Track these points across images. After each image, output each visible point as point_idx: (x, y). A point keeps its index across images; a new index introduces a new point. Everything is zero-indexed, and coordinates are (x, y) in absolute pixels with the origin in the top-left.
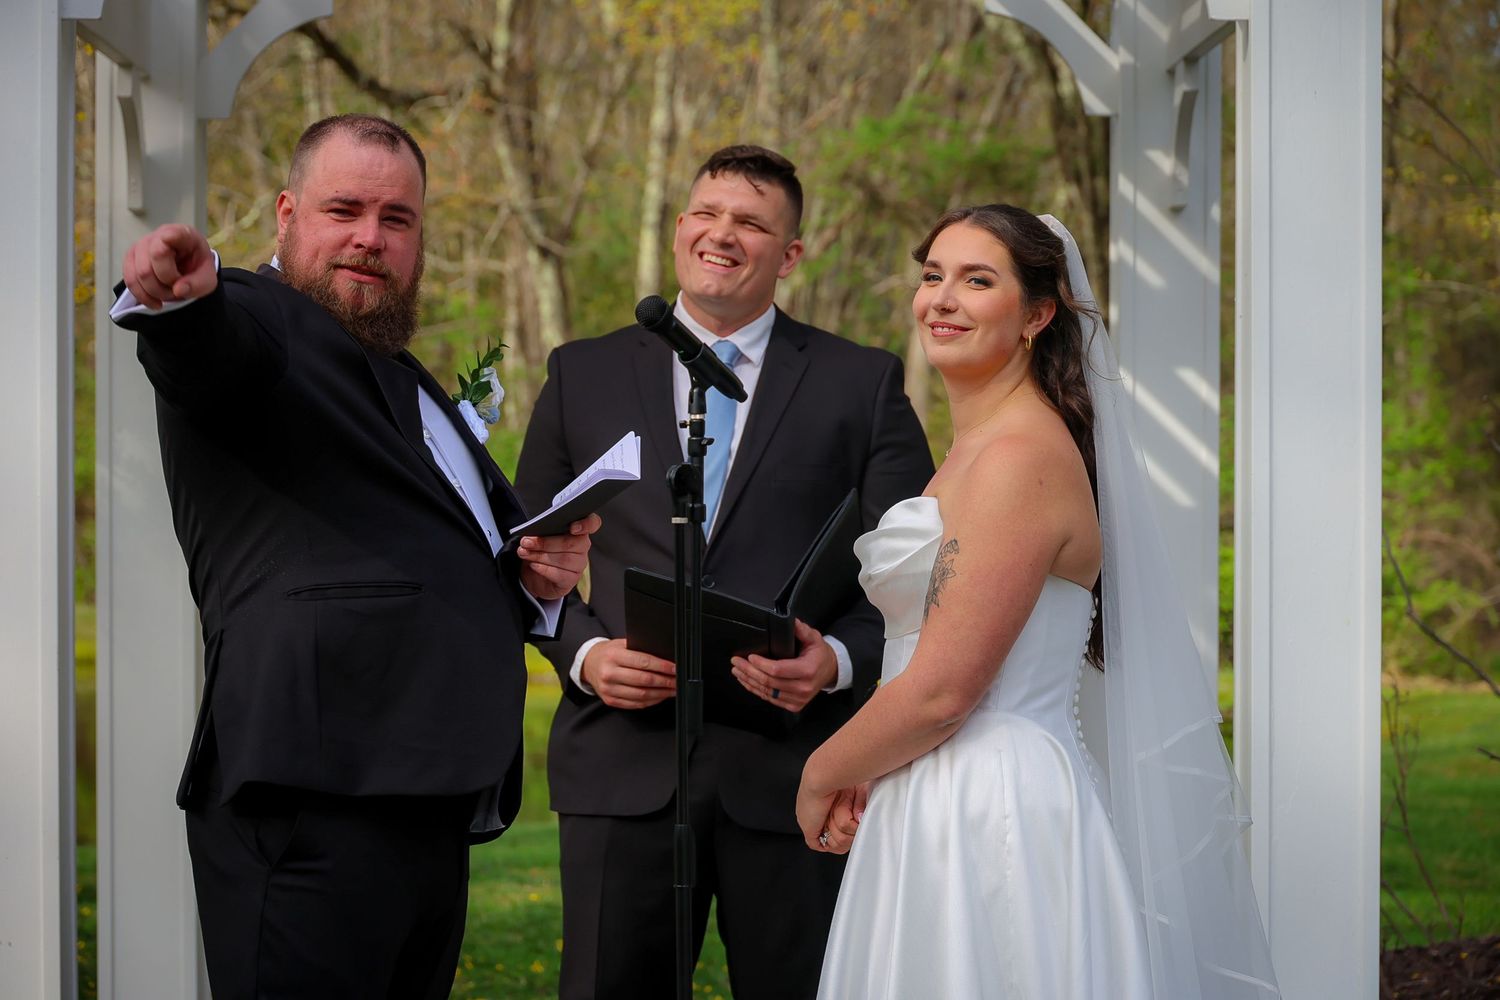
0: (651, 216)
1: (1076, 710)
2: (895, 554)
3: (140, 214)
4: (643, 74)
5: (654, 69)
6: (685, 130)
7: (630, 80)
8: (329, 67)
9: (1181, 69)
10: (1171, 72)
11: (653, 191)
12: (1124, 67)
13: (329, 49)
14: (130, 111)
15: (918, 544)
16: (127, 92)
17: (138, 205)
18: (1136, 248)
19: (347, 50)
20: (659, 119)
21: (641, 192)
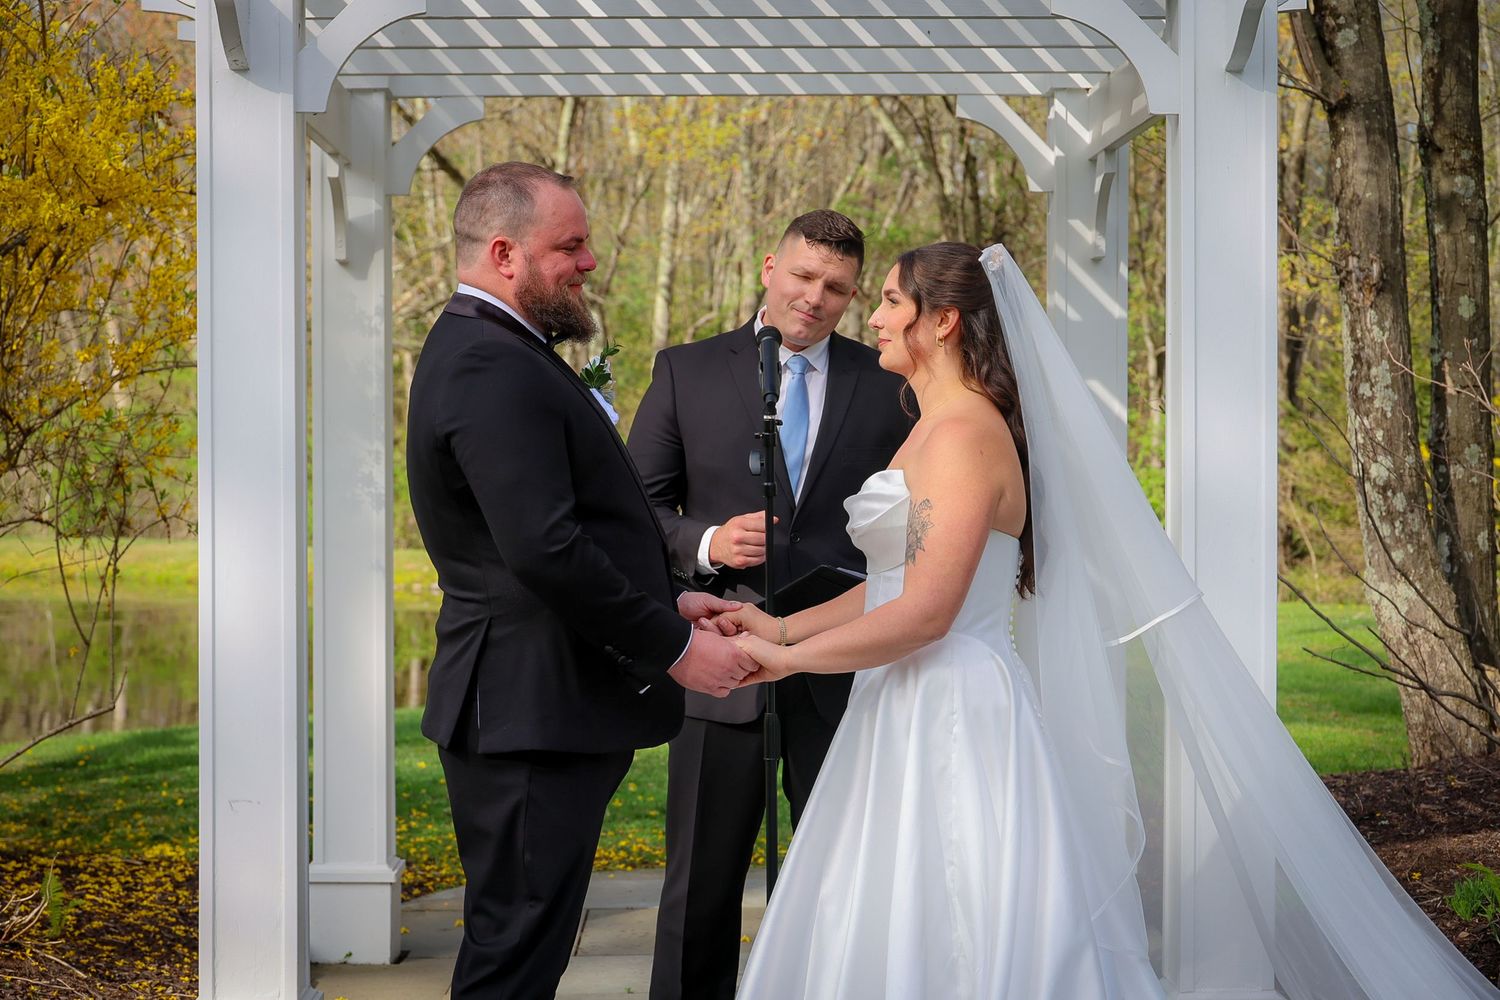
0: (663, 279)
1: (1011, 628)
2: (872, 512)
3: (343, 263)
4: (656, 181)
5: (664, 178)
6: (685, 219)
7: (648, 185)
8: (441, 175)
9: (1102, 158)
10: (1093, 161)
11: (664, 265)
12: (1058, 158)
13: (443, 163)
14: (337, 187)
15: (888, 506)
16: (335, 174)
17: (343, 257)
18: (1067, 297)
19: (455, 164)
20: (668, 211)
21: (656, 264)
